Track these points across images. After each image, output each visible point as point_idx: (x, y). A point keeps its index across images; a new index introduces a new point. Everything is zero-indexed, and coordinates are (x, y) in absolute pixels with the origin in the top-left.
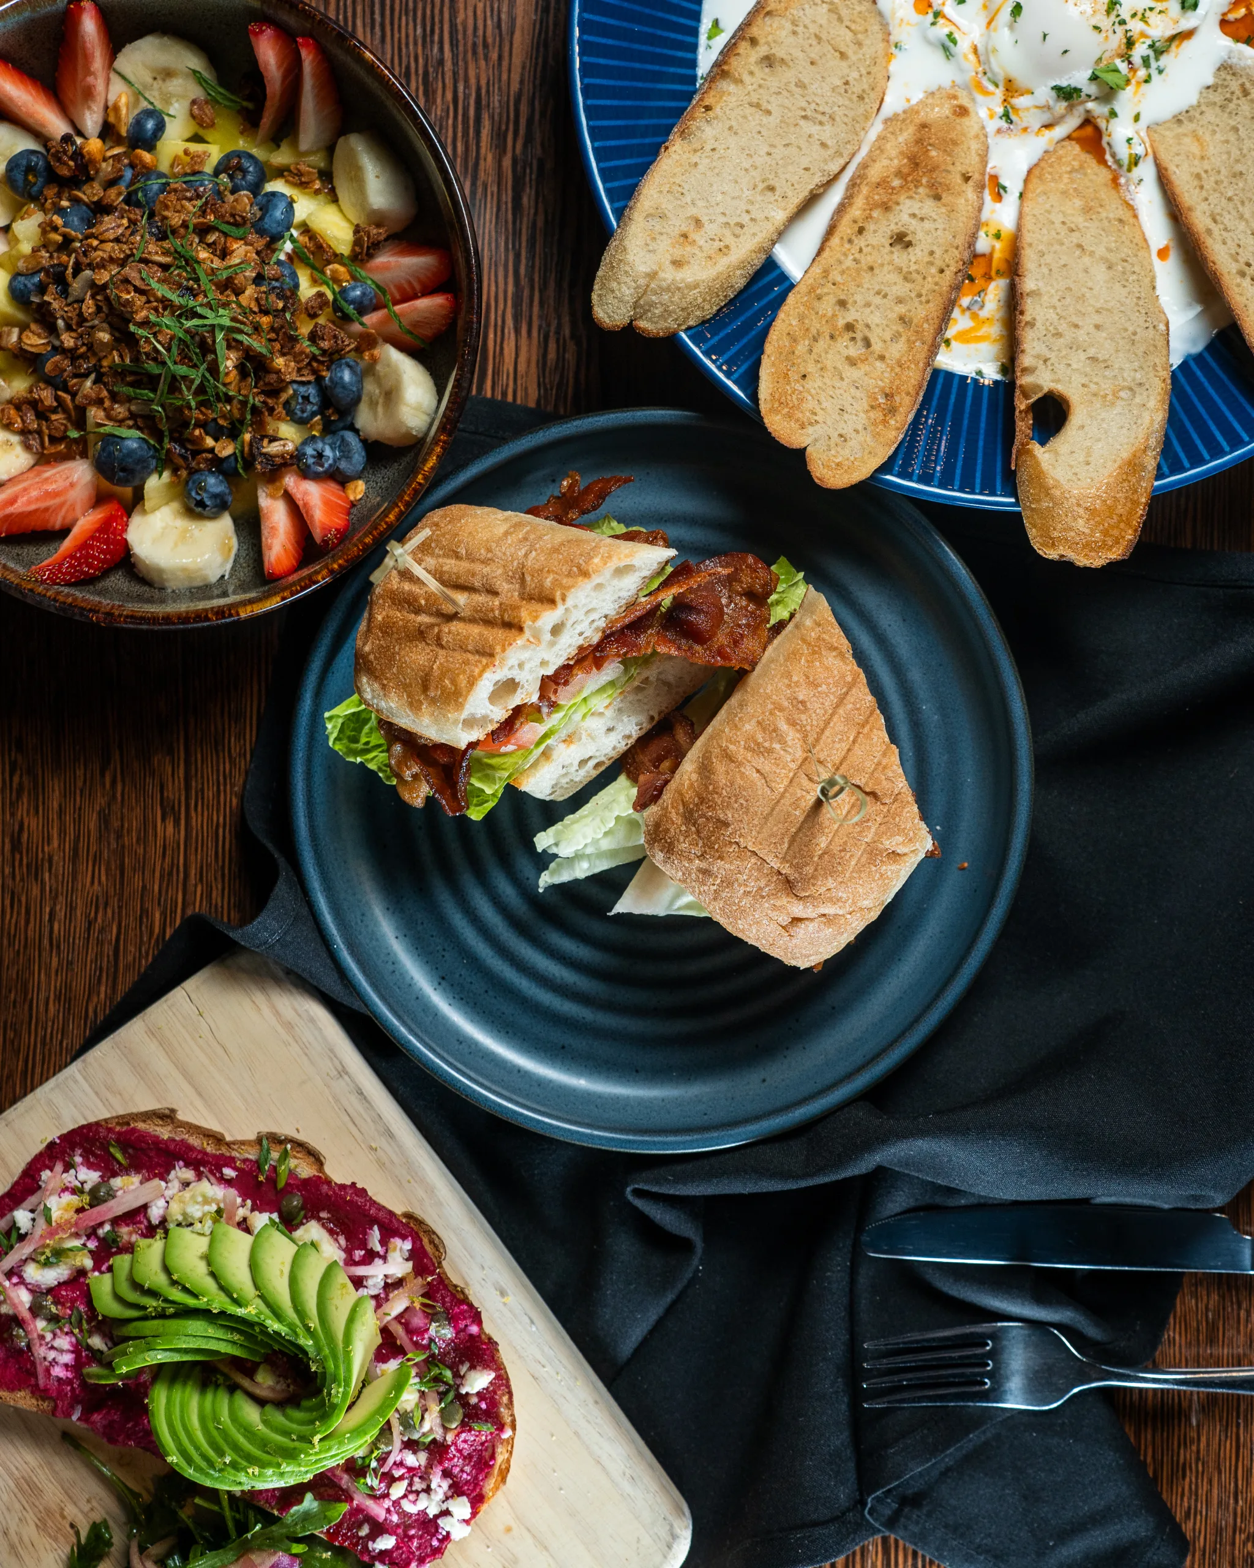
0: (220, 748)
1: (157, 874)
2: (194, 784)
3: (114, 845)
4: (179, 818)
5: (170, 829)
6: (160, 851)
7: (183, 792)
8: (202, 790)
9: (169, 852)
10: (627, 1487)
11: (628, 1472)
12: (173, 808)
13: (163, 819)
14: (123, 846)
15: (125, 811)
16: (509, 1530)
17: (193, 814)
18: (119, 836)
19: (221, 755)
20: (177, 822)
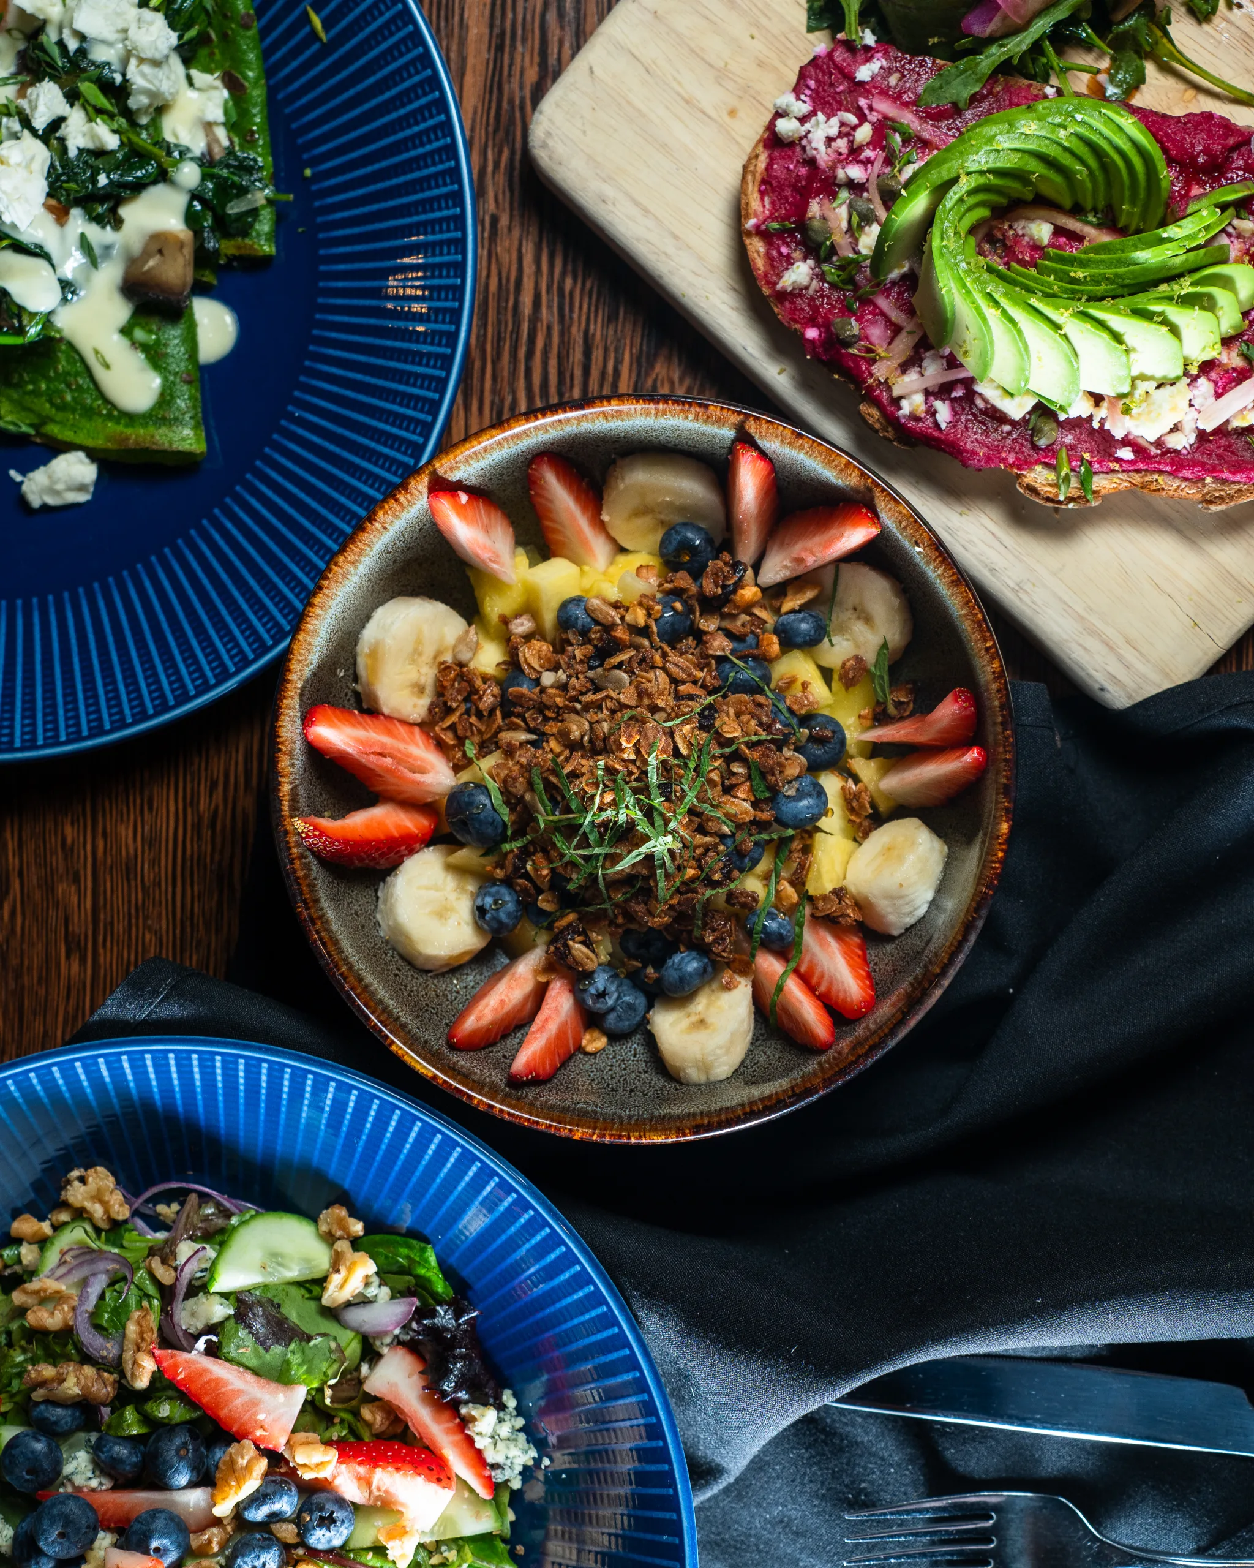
0: (132, 876)
1: (60, 1019)
2: (102, 916)
3: (12, 985)
4: (85, 955)
5: (75, 967)
6: (63, 992)
7: (90, 926)
8: (112, 923)
9: (74, 993)
10: (609, 191)
11: (611, 208)
12: (79, 942)
13: (68, 957)
14: (23, 987)
15: (25, 947)
16: (732, 113)
17: (101, 951)
18: (18, 976)
19: (133, 883)
20: (83, 961)
